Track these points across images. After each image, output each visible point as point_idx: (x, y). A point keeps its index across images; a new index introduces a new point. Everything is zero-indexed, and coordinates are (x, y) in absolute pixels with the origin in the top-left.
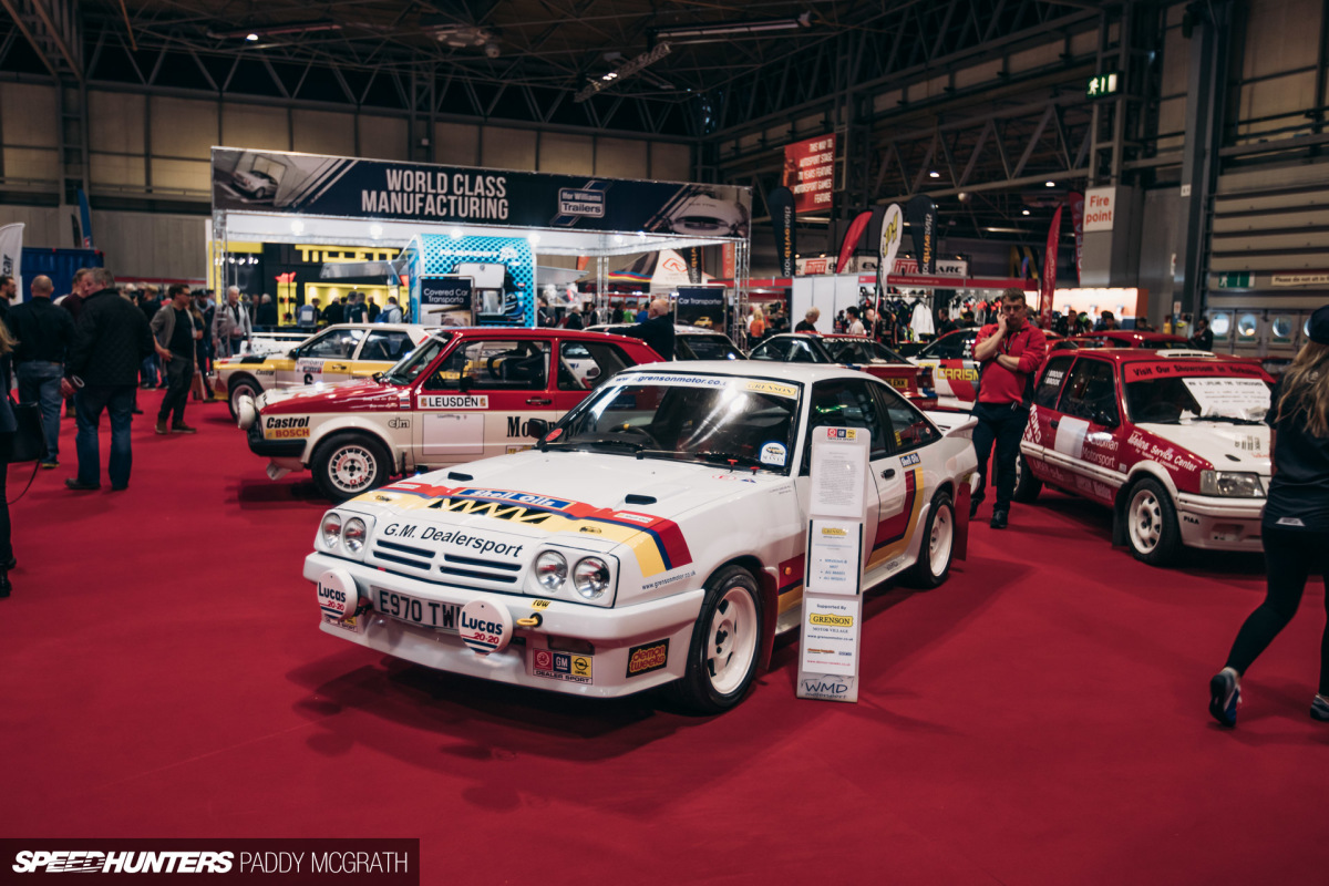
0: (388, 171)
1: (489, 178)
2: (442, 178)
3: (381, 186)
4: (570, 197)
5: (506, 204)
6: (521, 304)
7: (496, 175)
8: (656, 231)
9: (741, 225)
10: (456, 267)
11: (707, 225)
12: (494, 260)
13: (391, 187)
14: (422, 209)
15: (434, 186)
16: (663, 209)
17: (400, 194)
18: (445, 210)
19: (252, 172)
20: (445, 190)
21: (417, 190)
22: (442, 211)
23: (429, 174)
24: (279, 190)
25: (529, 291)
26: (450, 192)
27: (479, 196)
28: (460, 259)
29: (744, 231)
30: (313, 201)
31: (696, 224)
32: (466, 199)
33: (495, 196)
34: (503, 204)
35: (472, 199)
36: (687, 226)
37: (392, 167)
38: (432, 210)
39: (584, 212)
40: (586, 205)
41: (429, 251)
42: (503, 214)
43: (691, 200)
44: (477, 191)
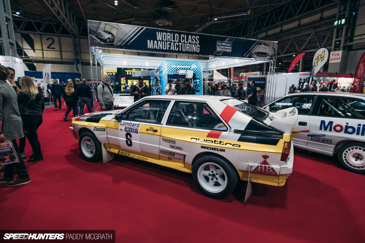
0: (157, 32)
1: (193, 36)
2: (177, 36)
3: (154, 38)
4: (220, 44)
5: (199, 47)
6: (198, 83)
7: (196, 35)
8: (248, 57)
9: (273, 55)
10: (178, 71)
11: (263, 55)
12: (189, 69)
13: (158, 39)
14: (170, 48)
15: (174, 39)
16: (250, 49)
17: (161, 42)
18: (178, 48)
19: (105, 31)
20: (178, 41)
21: (168, 40)
22: (177, 49)
23: (172, 34)
24: (116, 39)
25: (200, 79)
26: (180, 41)
27: (190, 43)
28: (178, 68)
29: (274, 57)
30: (129, 44)
31: (260, 55)
32: (185, 44)
33: (195, 43)
34: (198, 46)
35: (187, 44)
36: (257, 55)
37: (158, 31)
38: (173, 48)
39: (225, 50)
40: (226, 47)
41: (168, 66)
42: (198, 50)
43: (259, 46)
44: (189, 41)
